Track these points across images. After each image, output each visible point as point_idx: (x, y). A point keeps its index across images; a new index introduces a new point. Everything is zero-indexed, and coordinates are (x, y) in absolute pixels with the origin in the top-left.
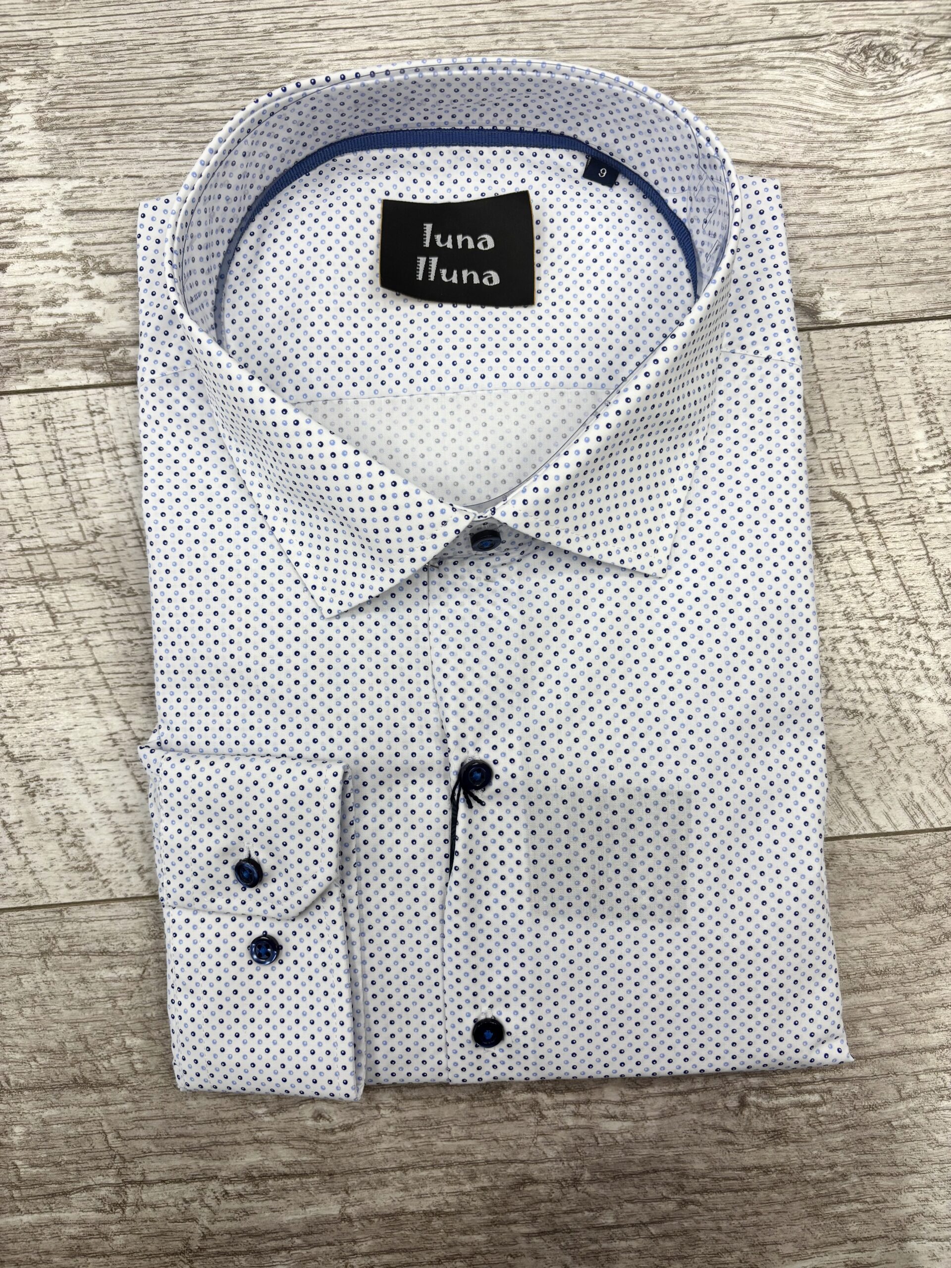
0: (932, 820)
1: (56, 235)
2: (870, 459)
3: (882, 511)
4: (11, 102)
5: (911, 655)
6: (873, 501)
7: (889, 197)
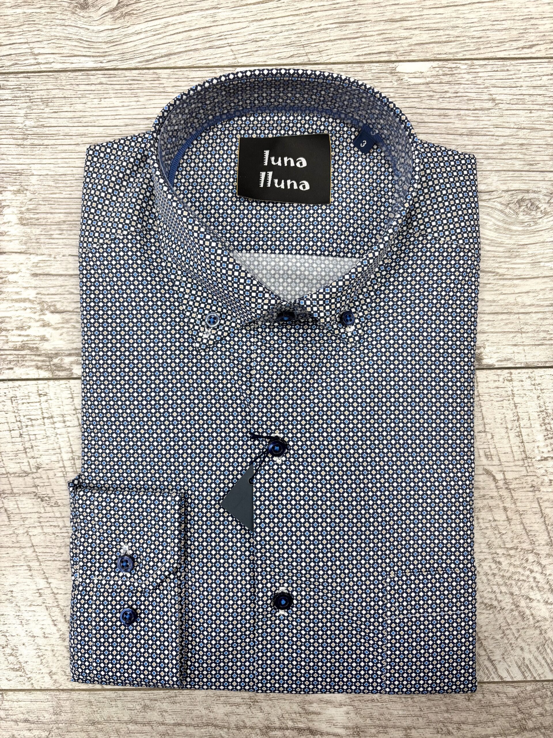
0: (535, 675)
1: (26, 288)
2: (508, 450)
3: (515, 482)
4: (4, 207)
5: (528, 573)
6: (510, 476)
7: (528, 292)
